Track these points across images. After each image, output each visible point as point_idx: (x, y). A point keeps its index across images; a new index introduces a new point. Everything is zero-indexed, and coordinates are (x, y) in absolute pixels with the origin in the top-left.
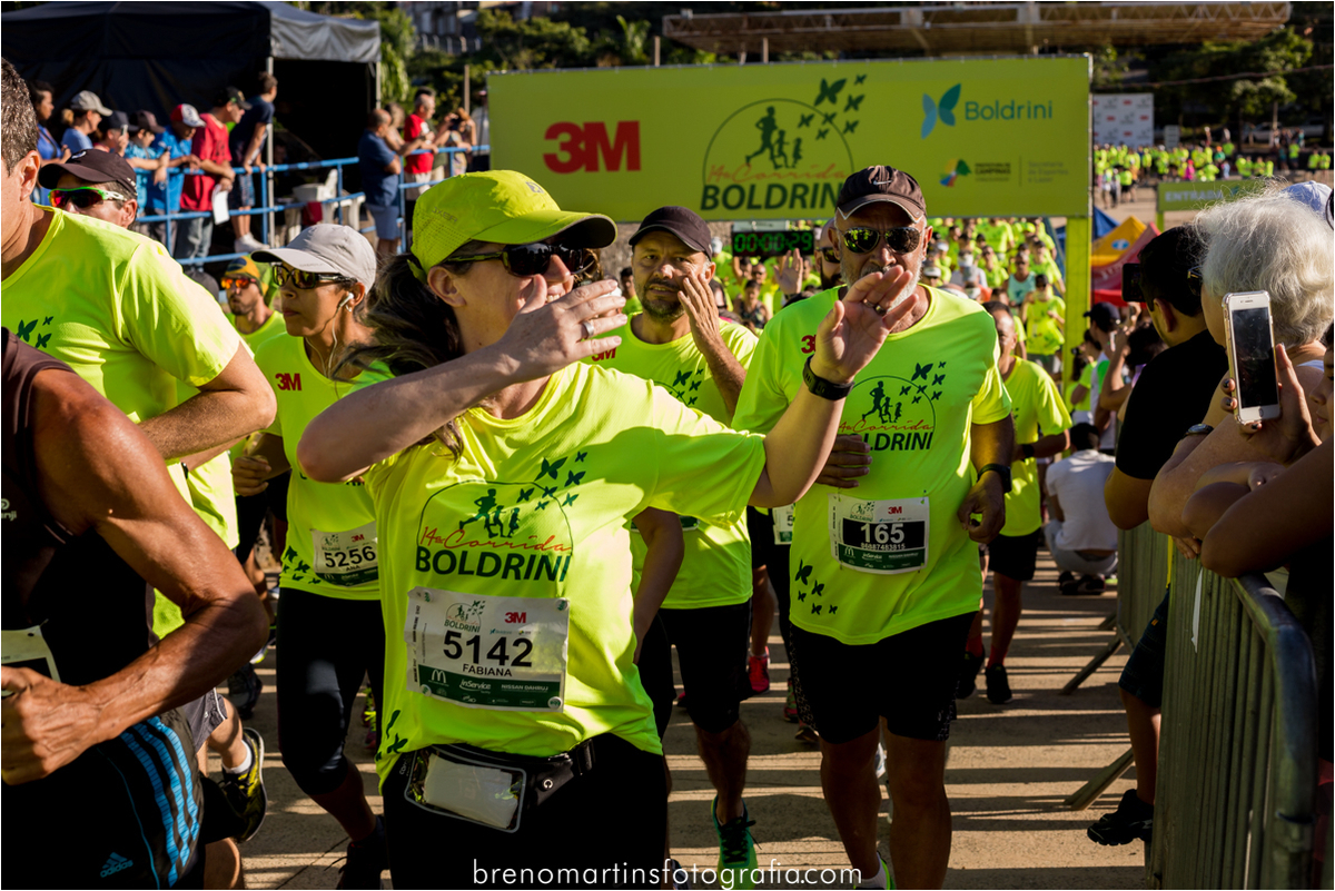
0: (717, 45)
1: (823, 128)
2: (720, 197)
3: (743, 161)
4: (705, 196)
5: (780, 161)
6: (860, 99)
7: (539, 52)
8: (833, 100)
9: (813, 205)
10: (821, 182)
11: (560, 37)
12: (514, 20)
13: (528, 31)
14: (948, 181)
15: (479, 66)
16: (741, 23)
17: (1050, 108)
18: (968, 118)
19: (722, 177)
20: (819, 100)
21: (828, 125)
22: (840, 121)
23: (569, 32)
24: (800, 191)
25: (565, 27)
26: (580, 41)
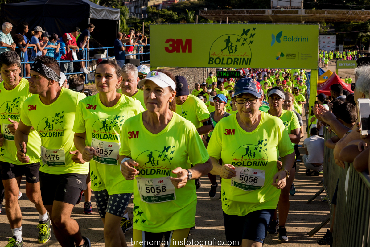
0: (214, 18)
1: (243, 42)
2: (214, 61)
3: (221, 51)
4: (210, 61)
5: (231, 51)
6: (254, 34)
7: (164, 19)
8: (246, 35)
9: (240, 64)
10: (242, 58)
11: (170, 15)
12: (157, 10)
13: (161, 13)
14: (278, 58)
15: (147, 22)
16: (221, 12)
17: (307, 38)
18: (284, 41)
19: (214, 55)
20: (242, 35)
21: (245, 42)
22: (248, 41)
23: (172, 13)
24: (236, 60)
25: (171, 12)
26: (175, 16)
